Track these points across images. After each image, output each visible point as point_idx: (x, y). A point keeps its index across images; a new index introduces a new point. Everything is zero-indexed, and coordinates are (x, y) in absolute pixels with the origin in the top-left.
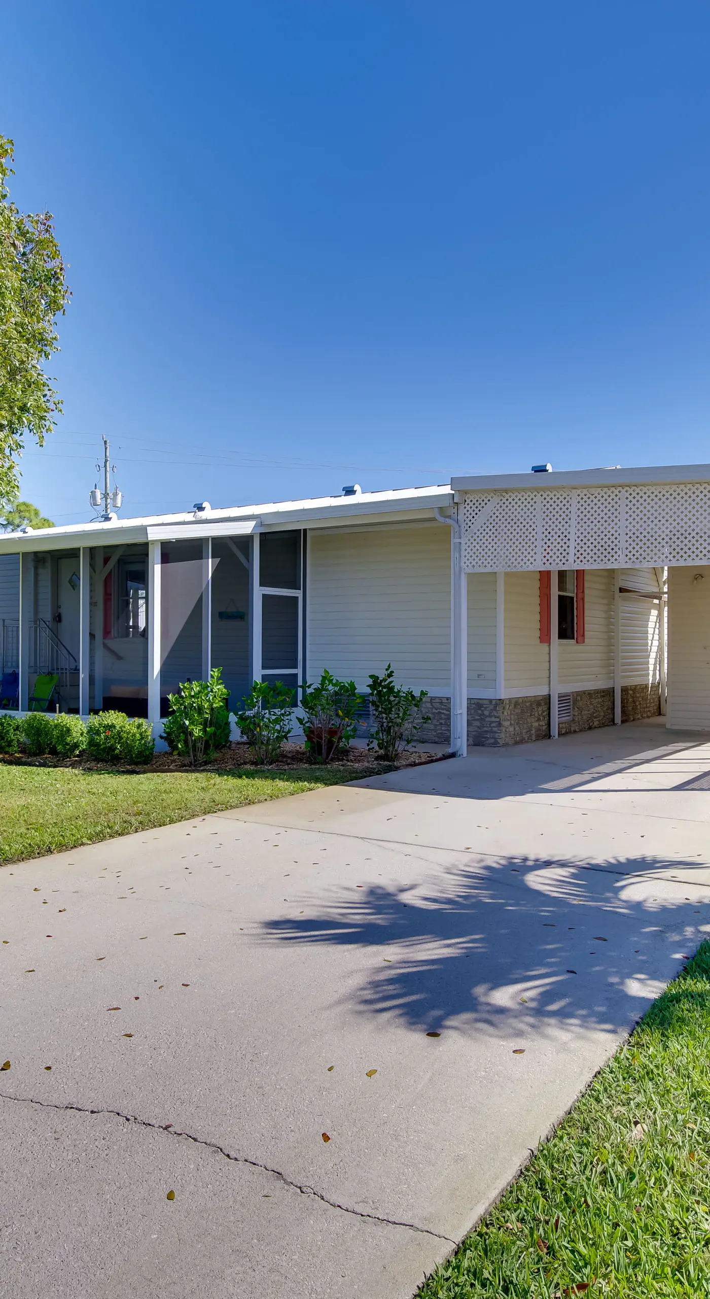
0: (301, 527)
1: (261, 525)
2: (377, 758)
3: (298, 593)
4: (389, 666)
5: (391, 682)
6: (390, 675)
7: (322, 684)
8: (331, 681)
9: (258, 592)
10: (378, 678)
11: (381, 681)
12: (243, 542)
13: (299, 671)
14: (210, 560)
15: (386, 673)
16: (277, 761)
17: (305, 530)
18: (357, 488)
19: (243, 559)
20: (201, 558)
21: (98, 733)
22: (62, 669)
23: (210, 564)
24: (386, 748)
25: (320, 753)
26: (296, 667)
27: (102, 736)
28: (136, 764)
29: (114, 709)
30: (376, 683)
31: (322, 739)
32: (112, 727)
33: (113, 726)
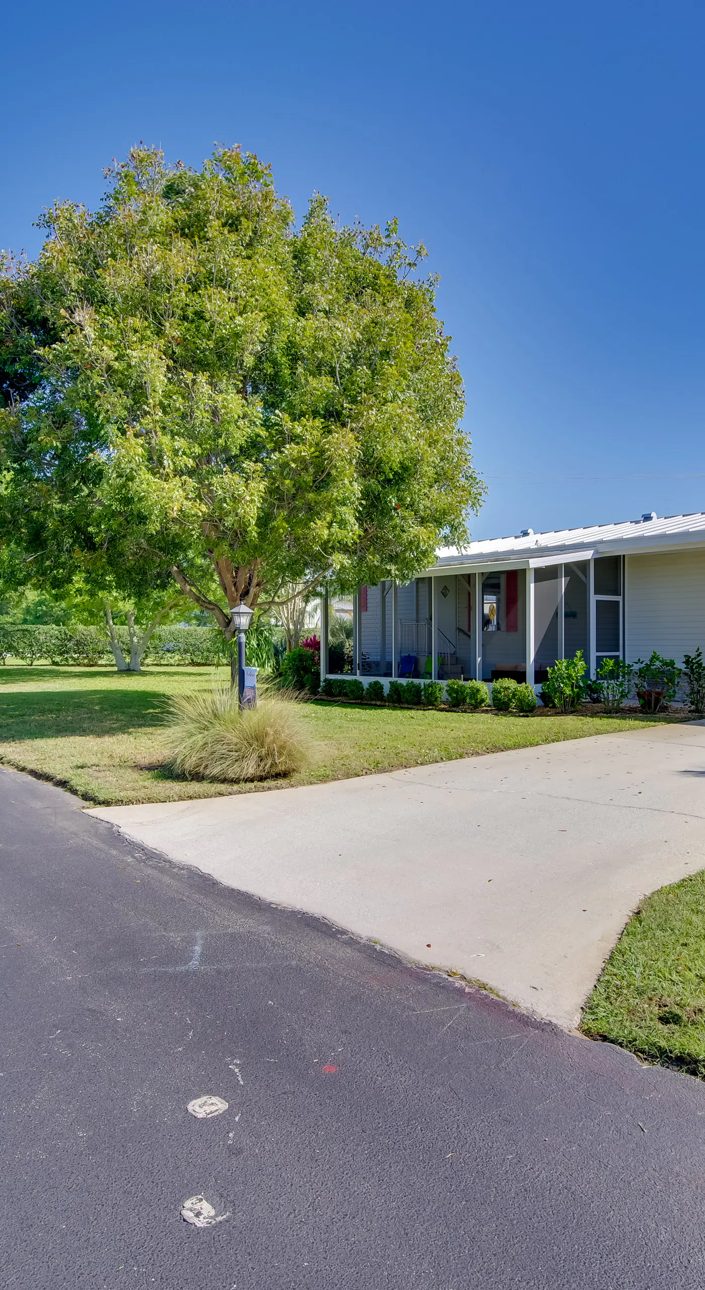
0: (621, 553)
1: (596, 552)
2: (690, 711)
3: (619, 598)
4: (698, 649)
5: (700, 660)
6: (699, 655)
7: (651, 661)
8: (658, 659)
9: (593, 598)
10: (690, 657)
11: (693, 659)
12: (583, 565)
13: (620, 654)
14: (563, 579)
15: (696, 653)
16: (620, 712)
17: (624, 556)
18: (653, 515)
19: (583, 578)
20: (557, 578)
21: (500, 693)
22: (444, 654)
23: (563, 581)
24: (697, 705)
25: (650, 708)
26: (618, 651)
27: (503, 694)
28: (526, 711)
29: (508, 677)
30: (688, 661)
31: (651, 697)
32: (507, 688)
33: (509, 688)
